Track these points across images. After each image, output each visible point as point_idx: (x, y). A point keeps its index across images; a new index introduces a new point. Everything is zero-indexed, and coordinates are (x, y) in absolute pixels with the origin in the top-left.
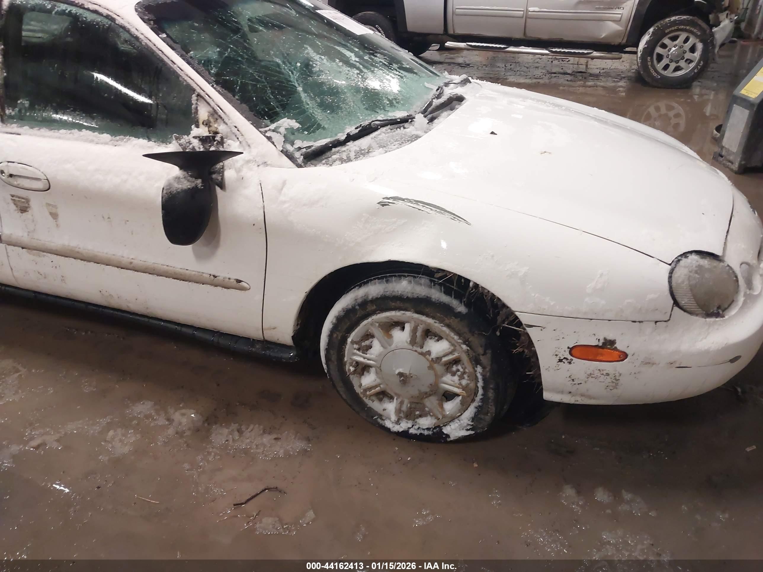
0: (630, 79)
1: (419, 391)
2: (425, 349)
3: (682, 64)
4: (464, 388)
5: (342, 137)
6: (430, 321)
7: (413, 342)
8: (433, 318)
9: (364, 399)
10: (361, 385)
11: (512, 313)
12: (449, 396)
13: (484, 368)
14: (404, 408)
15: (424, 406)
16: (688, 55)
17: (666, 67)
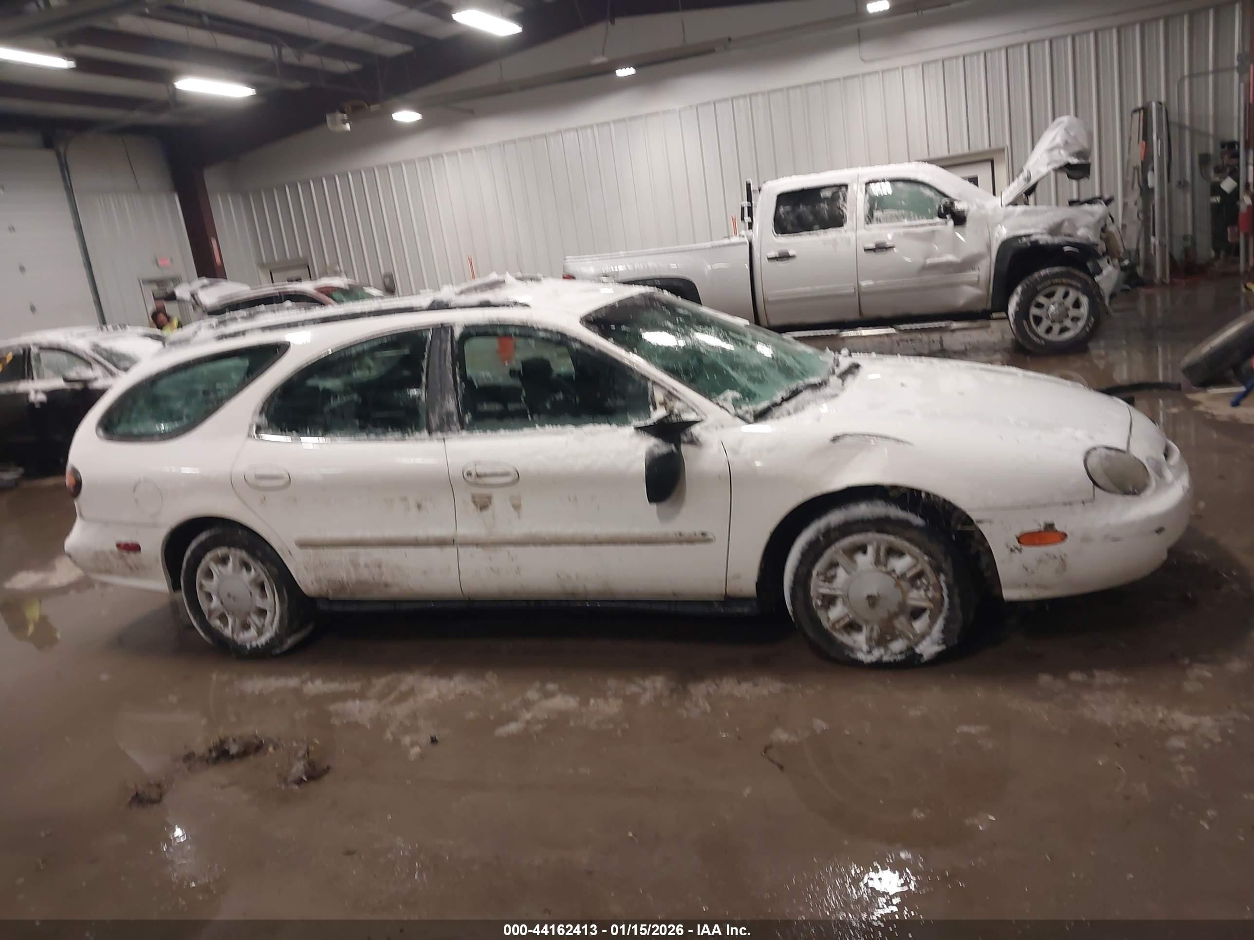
0: (1006, 350)
1: (889, 612)
2: (889, 568)
3: (1068, 323)
4: (931, 600)
5: (778, 399)
6: (891, 538)
7: (877, 562)
8: (894, 534)
9: (834, 634)
10: (828, 619)
11: (963, 513)
12: (916, 613)
13: (946, 575)
14: (875, 634)
15: (894, 628)
16: (1073, 312)
17: (1049, 330)
